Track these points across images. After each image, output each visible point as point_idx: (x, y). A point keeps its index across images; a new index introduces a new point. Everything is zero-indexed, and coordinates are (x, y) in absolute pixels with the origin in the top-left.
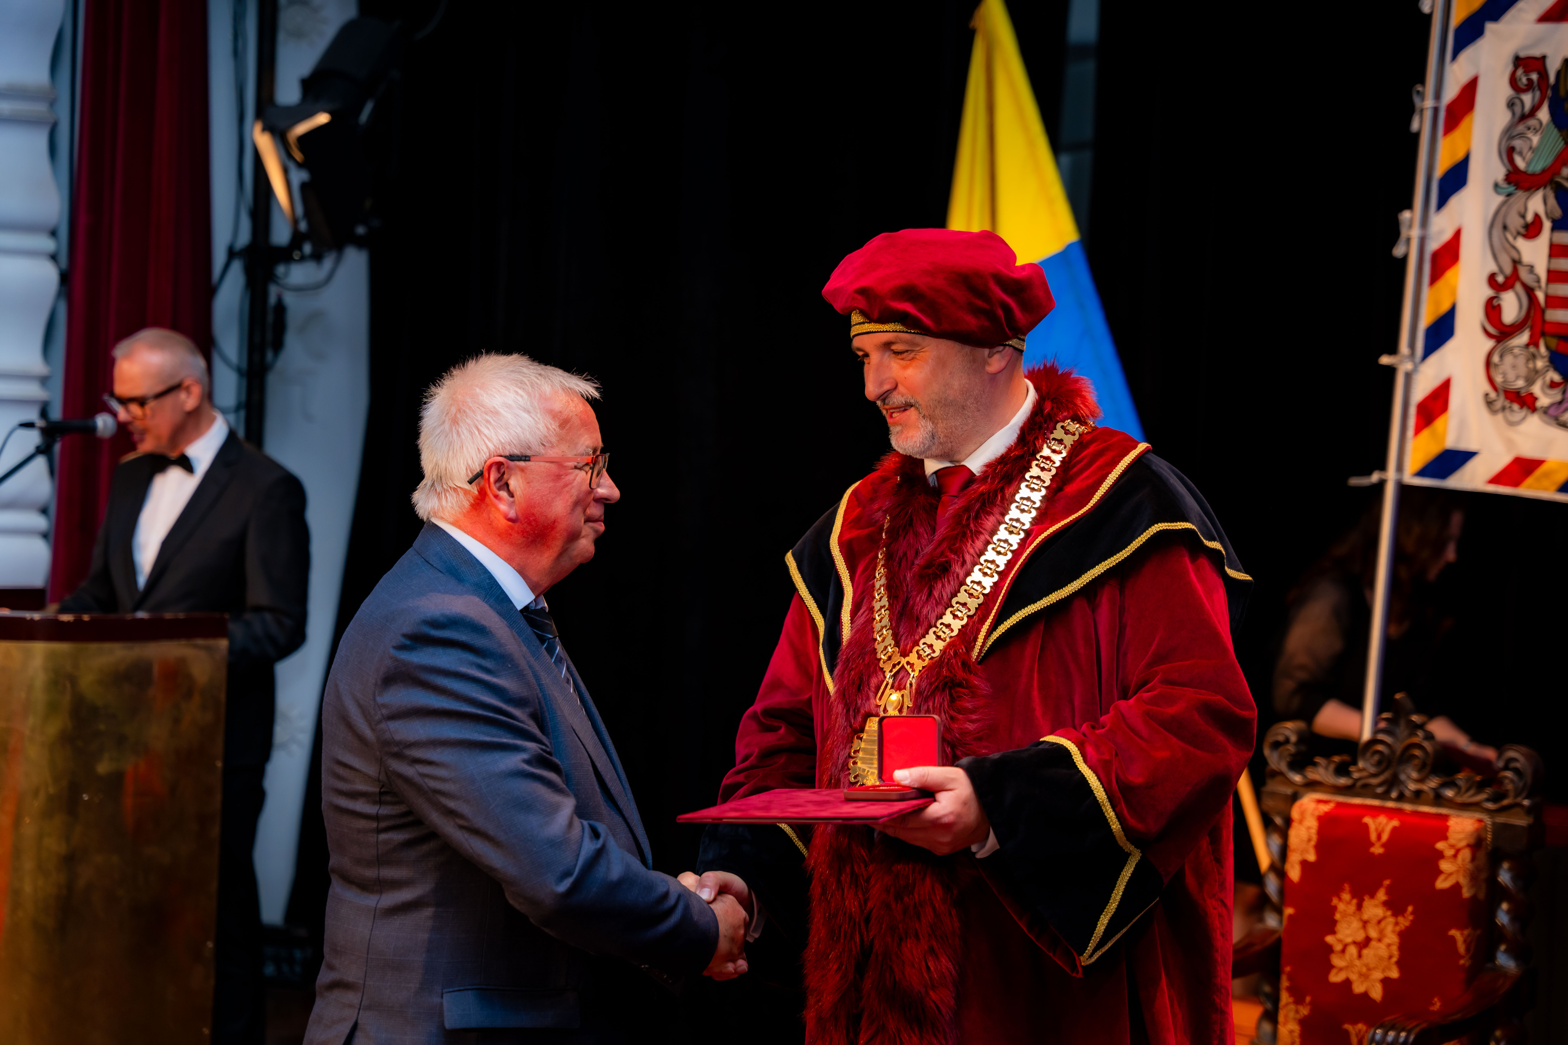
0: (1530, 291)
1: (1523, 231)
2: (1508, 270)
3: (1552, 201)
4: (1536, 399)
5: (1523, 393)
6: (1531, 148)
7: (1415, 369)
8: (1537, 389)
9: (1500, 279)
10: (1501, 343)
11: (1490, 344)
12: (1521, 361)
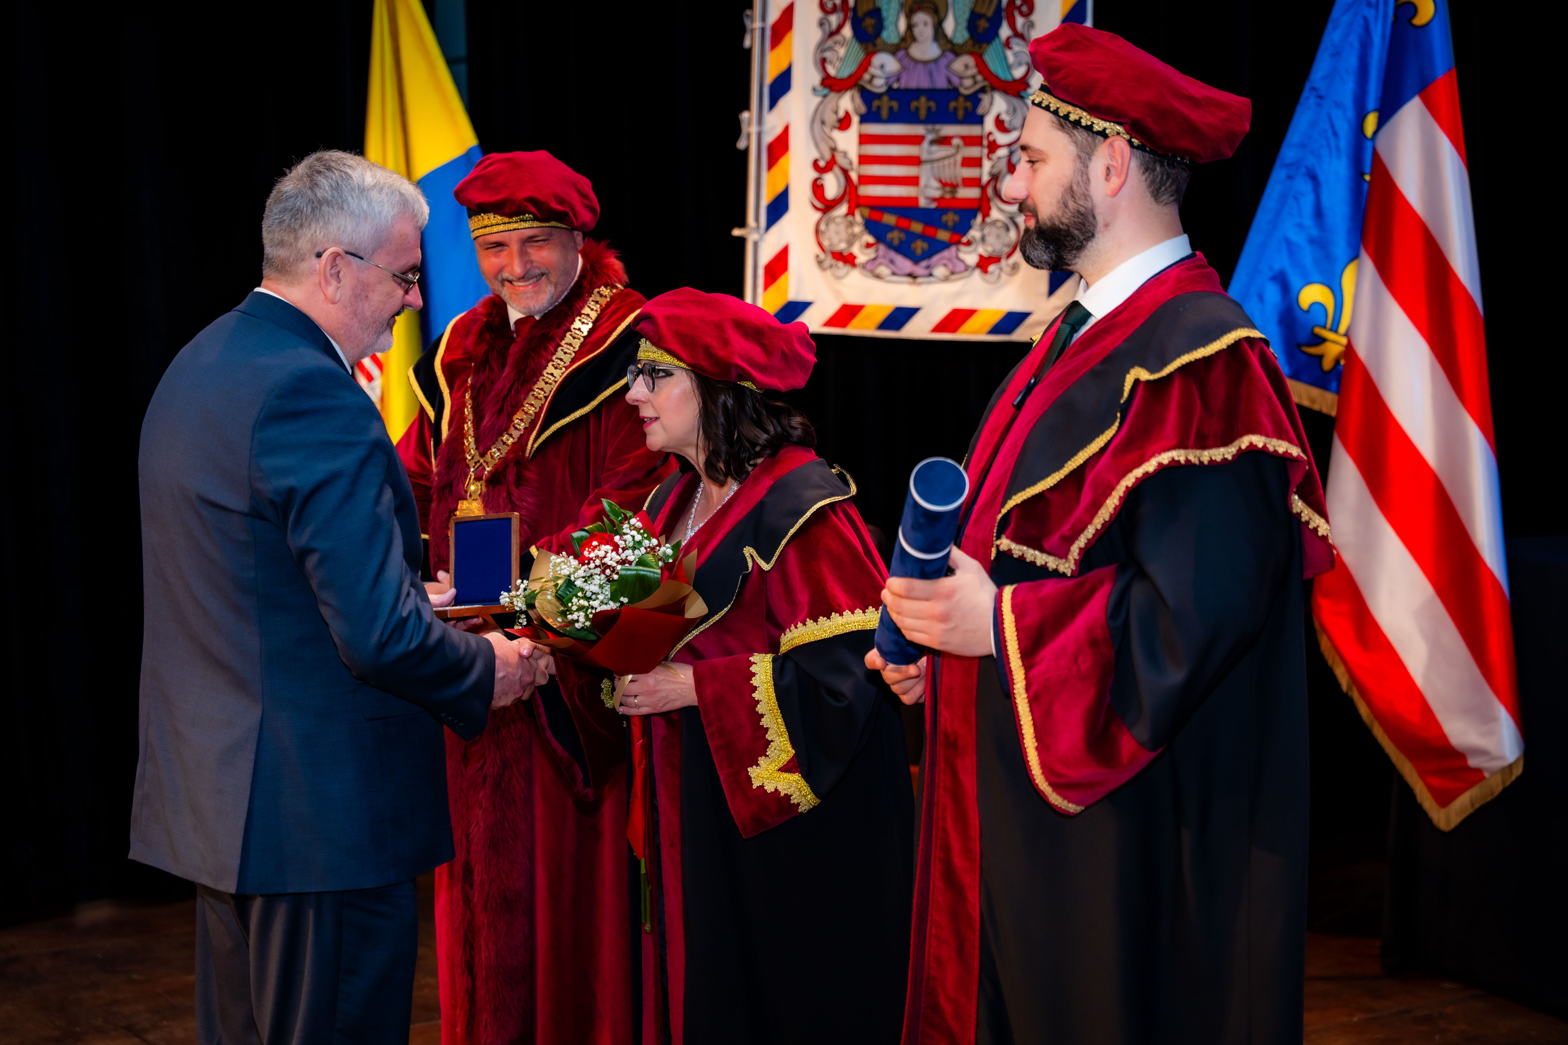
0: (845, 172)
1: (837, 125)
2: (828, 157)
3: (858, 100)
4: (855, 257)
5: (845, 253)
6: (838, 58)
7: (761, 238)
8: (856, 250)
9: (822, 164)
10: (826, 215)
11: (817, 215)
12: (842, 228)
